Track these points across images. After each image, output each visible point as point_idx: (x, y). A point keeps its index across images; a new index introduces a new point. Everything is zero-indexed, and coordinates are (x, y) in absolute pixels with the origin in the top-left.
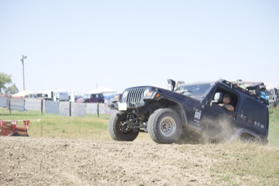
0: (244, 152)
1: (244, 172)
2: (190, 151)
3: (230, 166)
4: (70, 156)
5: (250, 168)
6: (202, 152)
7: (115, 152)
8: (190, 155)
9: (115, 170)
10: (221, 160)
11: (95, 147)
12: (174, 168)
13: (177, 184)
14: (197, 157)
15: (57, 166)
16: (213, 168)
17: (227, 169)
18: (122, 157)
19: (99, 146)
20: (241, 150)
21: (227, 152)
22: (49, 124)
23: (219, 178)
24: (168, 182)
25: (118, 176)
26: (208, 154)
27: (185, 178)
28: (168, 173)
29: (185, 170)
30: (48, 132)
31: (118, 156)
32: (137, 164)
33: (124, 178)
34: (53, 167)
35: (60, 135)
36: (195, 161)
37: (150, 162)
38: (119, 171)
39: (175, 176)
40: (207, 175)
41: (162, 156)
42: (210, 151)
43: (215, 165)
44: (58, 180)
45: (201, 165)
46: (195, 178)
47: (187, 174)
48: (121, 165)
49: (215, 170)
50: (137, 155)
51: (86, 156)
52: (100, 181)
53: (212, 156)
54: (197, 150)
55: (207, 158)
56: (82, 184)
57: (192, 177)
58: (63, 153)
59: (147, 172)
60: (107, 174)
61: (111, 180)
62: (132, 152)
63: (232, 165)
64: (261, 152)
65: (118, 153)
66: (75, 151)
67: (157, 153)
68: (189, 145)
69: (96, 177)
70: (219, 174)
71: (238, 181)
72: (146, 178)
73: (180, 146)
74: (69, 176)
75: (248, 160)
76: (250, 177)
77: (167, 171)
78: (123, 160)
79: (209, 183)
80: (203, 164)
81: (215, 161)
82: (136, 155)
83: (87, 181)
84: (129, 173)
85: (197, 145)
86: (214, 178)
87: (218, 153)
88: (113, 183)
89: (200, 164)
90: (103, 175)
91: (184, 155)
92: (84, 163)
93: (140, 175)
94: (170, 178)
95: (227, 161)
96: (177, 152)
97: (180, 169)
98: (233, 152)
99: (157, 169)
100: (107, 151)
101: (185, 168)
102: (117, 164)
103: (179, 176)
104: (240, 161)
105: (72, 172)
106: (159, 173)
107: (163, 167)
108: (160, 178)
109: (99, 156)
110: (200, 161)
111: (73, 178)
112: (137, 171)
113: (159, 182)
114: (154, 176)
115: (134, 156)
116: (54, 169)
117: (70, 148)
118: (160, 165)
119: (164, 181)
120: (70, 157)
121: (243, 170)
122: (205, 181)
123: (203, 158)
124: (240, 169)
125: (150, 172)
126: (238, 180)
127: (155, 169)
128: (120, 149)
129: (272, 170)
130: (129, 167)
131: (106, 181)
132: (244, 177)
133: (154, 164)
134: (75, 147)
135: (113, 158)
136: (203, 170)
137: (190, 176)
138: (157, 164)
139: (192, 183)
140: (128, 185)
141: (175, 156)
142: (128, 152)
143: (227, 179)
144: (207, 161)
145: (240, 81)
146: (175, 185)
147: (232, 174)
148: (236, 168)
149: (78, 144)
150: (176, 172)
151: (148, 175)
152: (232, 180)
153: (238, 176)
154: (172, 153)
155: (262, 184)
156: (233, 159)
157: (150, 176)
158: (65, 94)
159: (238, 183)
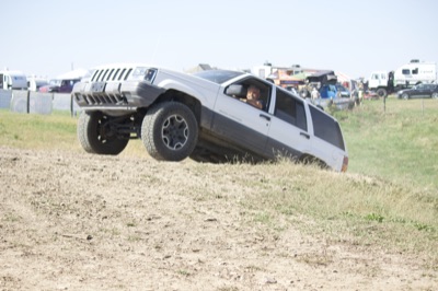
0: (295, 178)
1: (293, 210)
2: (211, 174)
3: (271, 199)
4: (20, 175)
5: (303, 202)
6: (228, 177)
7: (91, 172)
8: (209, 180)
9: (89, 199)
10: (258, 190)
11: (60, 163)
12: (183, 199)
13: (187, 224)
14: (221, 183)
16: (244, 201)
17: (267, 203)
18: (102, 180)
19: (67, 160)
20: (291, 175)
21: (269, 177)
23: (253, 218)
24: (172, 221)
25: (94, 210)
26: (238, 179)
27: (199, 215)
28: (172, 207)
29: (200, 203)
31: (96, 178)
32: (125, 191)
33: (103, 213)
35: (11, 142)
36: (217, 189)
37: (146, 189)
38: (97, 201)
39: (184, 211)
40: (235, 212)
41: (166, 180)
42: (242, 175)
43: (247, 197)
45: (226, 197)
46: (215, 216)
47: (202, 210)
48: (99, 193)
49: (246, 205)
50: (126, 177)
51: (45, 177)
52: (65, 217)
53: (245, 182)
54: (220, 173)
55: (236, 186)
56: (37, 220)
57: (211, 214)
58: (10, 171)
59: (140, 205)
60: (77, 206)
61: (83, 215)
62: (118, 172)
63: (275, 198)
64: (323, 180)
65: (96, 173)
66: (29, 168)
67: (158, 176)
68: (210, 165)
69: (58, 210)
70: (253, 211)
71: (283, 223)
72: (138, 214)
74: (16, 206)
75: (301, 192)
76: (301, 217)
77: (172, 203)
78: (103, 185)
79: (237, 225)
80: (229, 195)
81: (249, 190)
82: (124, 177)
83: (44, 217)
84: (112, 206)
85: (221, 165)
86: (246, 217)
87: (253, 177)
88: (86, 219)
89: (224, 194)
90: (71, 207)
91: (199, 179)
92: (42, 187)
93: (128, 209)
94: (176, 215)
95: (267, 191)
96: (189, 175)
97: (192, 202)
98: (277, 178)
99: (157, 200)
100: (79, 169)
101: (200, 200)
102: (94, 190)
103: (190, 211)
104: (288, 192)
105: (23, 200)
106: (159, 207)
107: (166, 198)
108: (160, 215)
109: (66, 177)
110: (224, 190)
111: (23, 210)
112: (124, 202)
113: (158, 221)
114: (150, 211)
115: (121, 179)
117: (21, 163)
118: (161, 194)
119: (166, 219)
120: (20, 178)
121: (291, 207)
122: (230, 221)
123: (229, 186)
124: (286, 204)
125: (145, 204)
126: (282, 221)
127: (153, 201)
128: (99, 167)
129: (338, 208)
130: (113, 196)
131: (74, 217)
132: (292, 218)
133: (152, 192)
134: (30, 163)
135: (88, 181)
136: (228, 203)
137: (208, 213)
138: (156, 192)
139: (210, 224)
140: (108, 225)
141: (185, 181)
142: (111, 172)
143: (265, 219)
144: (236, 190)
145: (298, 66)
146: (183, 226)
147: (273, 212)
148: (281, 203)
149: (34, 158)
150: (186, 205)
151: (142, 209)
152: (274, 221)
153: (284, 216)
154: (180, 176)
155: (321, 229)
156: (277, 188)
157: (144, 210)
158: (21, 78)
159: (282, 226)
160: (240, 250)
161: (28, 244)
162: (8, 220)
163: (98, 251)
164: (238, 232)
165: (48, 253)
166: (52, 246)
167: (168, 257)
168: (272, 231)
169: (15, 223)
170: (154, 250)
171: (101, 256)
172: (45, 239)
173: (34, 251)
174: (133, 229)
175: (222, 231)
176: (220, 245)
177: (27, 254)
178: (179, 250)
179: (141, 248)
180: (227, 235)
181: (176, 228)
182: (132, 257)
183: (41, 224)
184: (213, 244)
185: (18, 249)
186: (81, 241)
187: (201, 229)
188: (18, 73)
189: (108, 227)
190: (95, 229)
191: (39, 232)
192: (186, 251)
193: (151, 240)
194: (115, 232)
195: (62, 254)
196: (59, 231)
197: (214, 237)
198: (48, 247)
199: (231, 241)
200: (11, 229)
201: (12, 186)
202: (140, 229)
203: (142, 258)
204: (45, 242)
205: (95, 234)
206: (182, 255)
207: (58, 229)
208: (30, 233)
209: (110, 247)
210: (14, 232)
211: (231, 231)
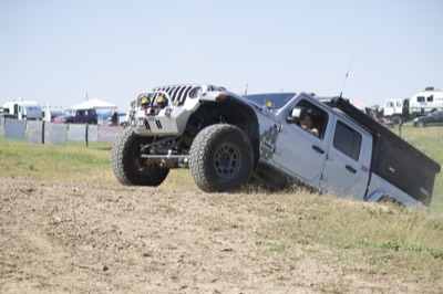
0: (311, 207)
1: (309, 239)
2: (226, 203)
3: (287, 228)
4: (35, 206)
5: (319, 232)
6: (244, 206)
7: (107, 203)
8: (225, 210)
9: (104, 230)
10: (274, 220)
11: (76, 194)
12: (199, 229)
13: (203, 254)
14: (236, 213)
15: (15, 223)
16: (260, 231)
17: (283, 233)
18: (118, 210)
19: (83, 191)
20: (306, 204)
21: (284, 206)
22: (9, 155)
23: (269, 247)
24: (188, 251)
25: (110, 240)
26: (254, 209)
27: (215, 245)
28: (188, 237)
29: (216, 233)
30: (8, 168)
31: (112, 208)
32: (141, 221)
33: (119, 244)
34: (8, 224)
35: (27, 173)
36: (233, 219)
37: (162, 219)
39: (200, 242)
40: (251, 241)
41: (182, 210)
42: (257, 204)
43: (263, 226)
44: (16, 244)
45: (242, 227)
46: (231, 246)
47: (218, 240)
48: (115, 223)
49: (262, 235)
50: (142, 208)
52: (81, 247)
53: (261, 212)
54: (236, 202)
55: (252, 215)
56: (53, 252)
57: (226, 244)
58: (26, 202)
59: (155, 235)
60: (93, 237)
61: (99, 246)
62: (133, 202)
63: (291, 227)
64: (338, 209)
65: (111, 203)
66: (45, 199)
67: (174, 206)
68: (225, 194)
69: (74, 241)
70: (269, 241)
71: (299, 253)
72: (152, 245)
73: (211, 195)
74: (33, 238)
75: (317, 220)
76: (317, 247)
77: (188, 233)
78: (119, 215)
79: (253, 255)
80: (245, 224)
81: (265, 219)
82: (140, 207)
83: (60, 248)
84: (128, 236)
85: (237, 195)
86: (261, 247)
87: (269, 207)
88: (102, 250)
89: (240, 224)
90: (88, 238)
91: (215, 209)
92: (57, 218)
93: (144, 240)
94: (192, 245)
95: (282, 221)
96: (204, 205)
97: (208, 232)
98: (294, 207)
99: (173, 230)
100: (94, 200)
101: (216, 230)
102: (110, 221)
103: (206, 242)
104: (304, 221)
105: (39, 232)
106: (174, 237)
107: (181, 228)
108: (176, 245)
109: (82, 208)
110: (239, 220)
111: (39, 241)
112: (140, 232)
113: (174, 252)
114: (166, 242)
115: (137, 209)
116: (11, 227)
117: (37, 194)
118: (177, 224)
119: (182, 250)
121: (308, 236)
122: (246, 250)
123: (245, 215)
124: (302, 233)
125: (162, 234)
126: (299, 250)
127: (169, 231)
128: (115, 198)
129: (354, 237)
130: (128, 226)
131: (90, 247)
132: (308, 247)
133: (168, 222)
134: (45, 194)
135: (104, 211)
136: (244, 233)
137: (224, 243)
138: (172, 222)
139: (226, 254)
140: (124, 255)
141: (201, 211)
142: (127, 203)
143: (281, 249)
144: (252, 220)
145: (313, 95)
146: (199, 256)
147: (289, 242)
148: (297, 232)
149: (49, 189)
150: (202, 235)
151: (158, 240)
152: (289, 251)
153: (300, 246)
154: (196, 206)
155: (337, 258)
156: (293, 217)
157: (160, 241)
158: (36, 108)
159: (298, 256)
160: (256, 280)
161: (44, 275)
162: (24, 251)
163: (114, 282)
164: (254, 262)
165: (64, 284)
166: (68, 277)
167: (184, 287)
168: (288, 260)
169: (32, 254)
170: (170, 280)
171: (117, 286)
172: (61, 270)
173: (51, 282)
174: (149, 259)
175: (238, 261)
176: (237, 275)
177: (43, 285)
178: (195, 280)
179: (157, 278)
180: (243, 265)
181: (192, 259)
182: (148, 287)
183: (57, 255)
184: (229, 274)
185: (35, 280)
186: (97, 271)
187: (217, 259)
188: (33, 103)
189: (124, 258)
190: (111, 259)
191: (55, 263)
192: (203, 282)
193: (167, 271)
194: (131, 263)
195: (79, 285)
196: (76, 262)
197: (230, 267)
198: (64, 277)
199: (246, 271)
200: (27, 260)
201: (28, 218)
202: (156, 259)
203: (158, 288)
204: (61, 273)
205: (111, 265)
206: (199, 285)
207: (74, 260)
208: (47, 264)
209: (127, 278)
210: (30, 263)
211: (248, 261)
